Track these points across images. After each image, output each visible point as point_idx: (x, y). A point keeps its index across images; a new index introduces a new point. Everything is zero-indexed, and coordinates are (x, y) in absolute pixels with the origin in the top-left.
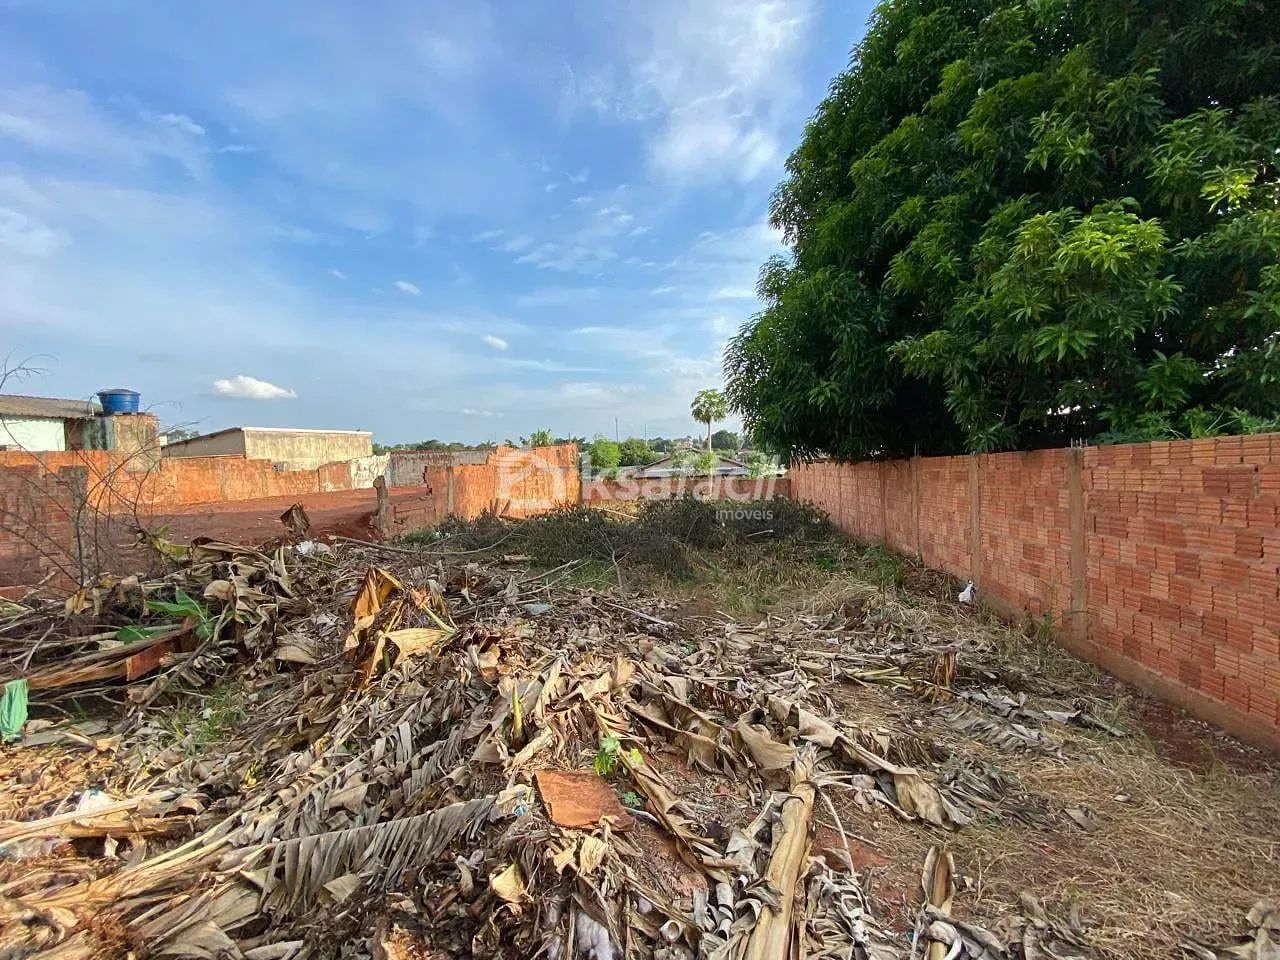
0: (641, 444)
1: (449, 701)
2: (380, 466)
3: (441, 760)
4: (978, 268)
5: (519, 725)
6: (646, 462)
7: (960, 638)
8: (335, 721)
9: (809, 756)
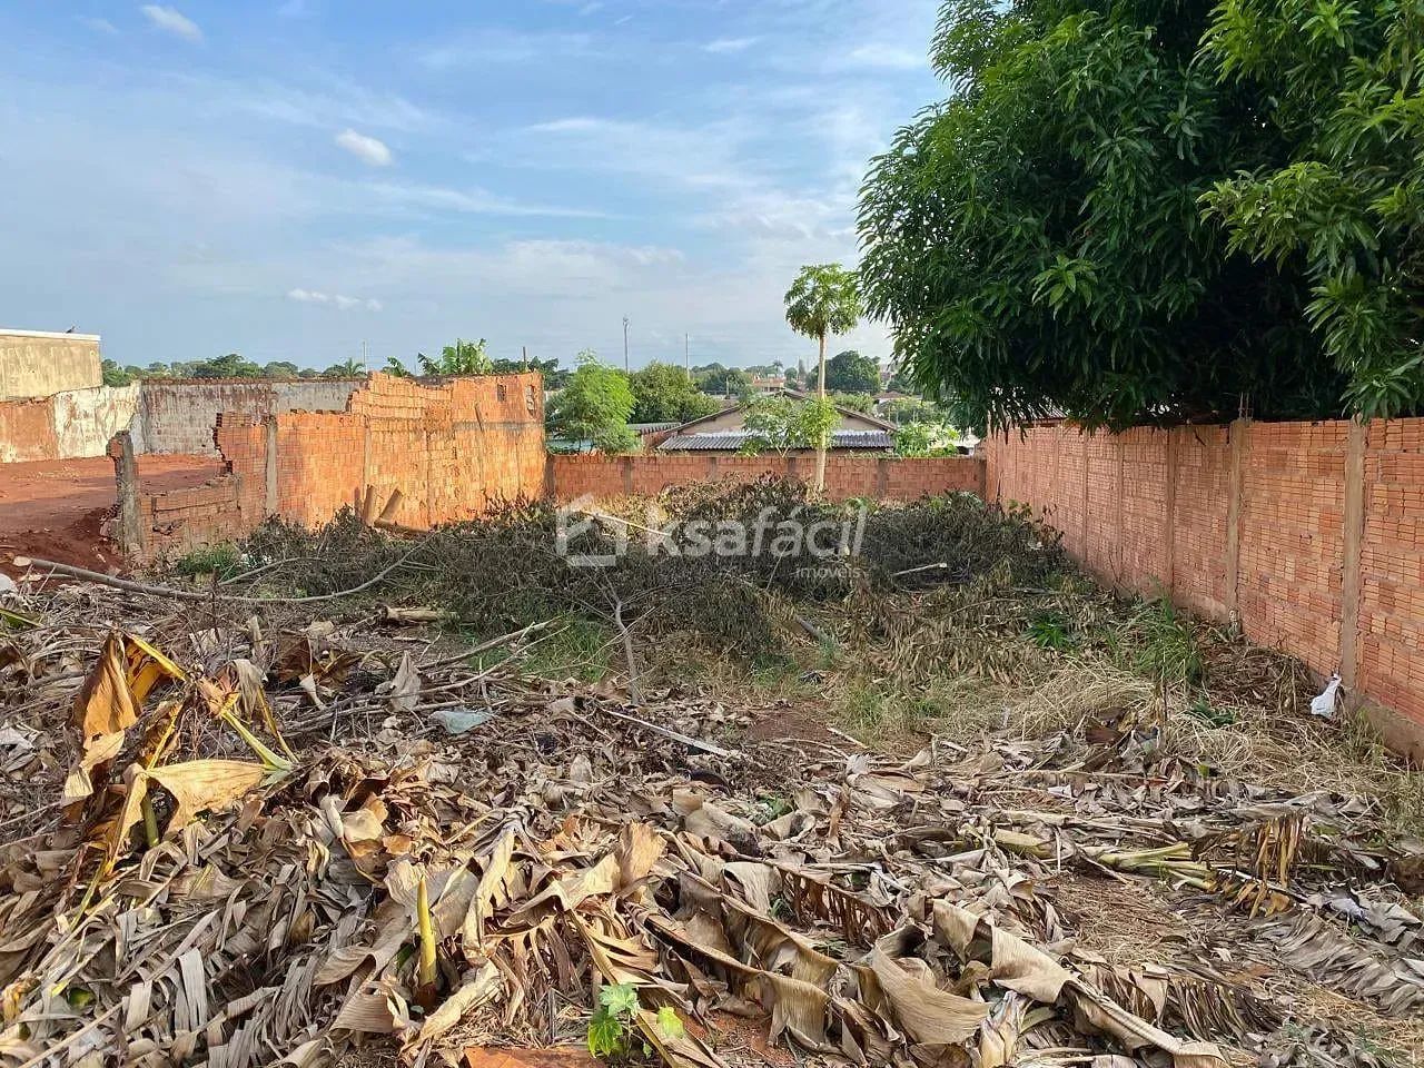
0: (676, 377)
1: (284, 908)
2: (119, 409)
3: (269, 1028)
4: (1392, 32)
5: (431, 957)
6: (687, 416)
7: (1310, 788)
8: (40, 950)
9: (1011, 1019)
